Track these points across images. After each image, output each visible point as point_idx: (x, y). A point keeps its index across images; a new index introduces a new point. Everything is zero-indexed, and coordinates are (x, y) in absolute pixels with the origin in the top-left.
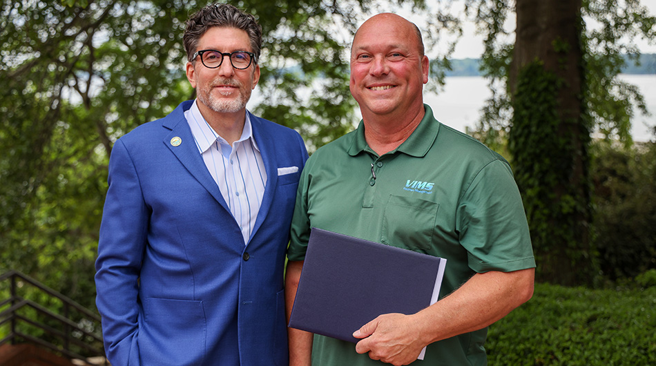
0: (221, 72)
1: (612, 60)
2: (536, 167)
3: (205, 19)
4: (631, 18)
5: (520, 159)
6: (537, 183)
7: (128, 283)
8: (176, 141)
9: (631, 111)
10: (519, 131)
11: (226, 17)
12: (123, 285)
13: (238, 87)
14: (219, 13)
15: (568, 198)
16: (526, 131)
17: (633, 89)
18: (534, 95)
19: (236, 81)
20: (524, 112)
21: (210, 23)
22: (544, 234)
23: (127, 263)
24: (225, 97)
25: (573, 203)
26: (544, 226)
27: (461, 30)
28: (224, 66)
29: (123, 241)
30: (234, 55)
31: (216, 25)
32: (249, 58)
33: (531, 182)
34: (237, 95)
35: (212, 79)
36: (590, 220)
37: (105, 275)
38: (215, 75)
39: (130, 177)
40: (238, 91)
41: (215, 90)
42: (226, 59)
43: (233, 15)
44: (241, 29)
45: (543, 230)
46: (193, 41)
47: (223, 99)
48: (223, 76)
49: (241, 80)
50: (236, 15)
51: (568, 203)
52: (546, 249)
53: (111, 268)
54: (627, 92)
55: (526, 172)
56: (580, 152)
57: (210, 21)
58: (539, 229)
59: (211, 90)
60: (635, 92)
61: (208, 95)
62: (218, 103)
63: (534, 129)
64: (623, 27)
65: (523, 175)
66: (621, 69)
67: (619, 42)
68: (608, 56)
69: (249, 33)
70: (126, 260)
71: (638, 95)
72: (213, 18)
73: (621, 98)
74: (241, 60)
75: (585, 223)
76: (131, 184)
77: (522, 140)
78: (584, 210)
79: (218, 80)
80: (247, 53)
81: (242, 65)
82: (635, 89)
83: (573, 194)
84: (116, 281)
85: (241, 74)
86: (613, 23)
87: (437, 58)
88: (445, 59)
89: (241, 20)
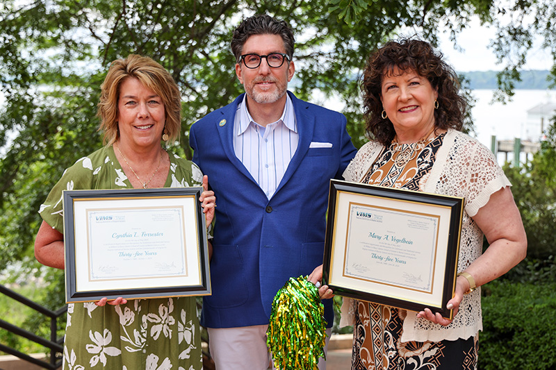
0: (260, 72)
3: (246, 29)
11: (262, 26)
13: (274, 82)
14: (256, 23)
19: (272, 78)
21: (250, 32)
24: (264, 91)
28: (262, 66)
30: (271, 56)
34: (274, 89)
35: (253, 78)
42: (264, 60)
43: (268, 24)
44: (275, 34)
46: (238, 46)
47: (263, 93)
48: (262, 74)
50: (271, 23)
57: (250, 30)
59: (254, 86)
61: (251, 90)
62: (259, 96)
69: (282, 37)
72: (252, 27)
79: (258, 78)
85: (276, 71)
87: (507, 69)
88: (514, 70)
89: (274, 27)
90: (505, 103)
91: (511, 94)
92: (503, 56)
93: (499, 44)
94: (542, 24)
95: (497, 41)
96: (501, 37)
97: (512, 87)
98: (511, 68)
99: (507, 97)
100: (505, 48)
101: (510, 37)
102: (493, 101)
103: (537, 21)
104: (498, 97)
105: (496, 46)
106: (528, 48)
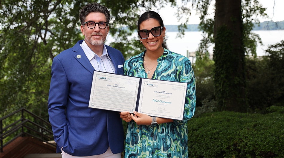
0: (95, 30)
1: (249, 25)
2: (225, 66)
3: (88, 9)
4: (256, 8)
5: (218, 63)
6: (225, 72)
7: (62, 113)
8: (79, 56)
9: (257, 44)
10: (218, 52)
11: (96, 9)
12: (60, 113)
13: (101, 36)
14: (94, 6)
15: (237, 78)
16: (220, 52)
17: (257, 36)
18: (223, 38)
19: (101, 34)
20: (219, 45)
21: (90, 11)
22: (228, 92)
23: (61, 105)
24: (96, 39)
25: (239, 80)
26: (228, 89)
27: (190, 13)
28: (96, 27)
29: (60, 97)
30: (100, 23)
31: (92, 11)
32: (106, 24)
33: (222, 72)
34: (101, 39)
35: (91, 32)
36: (245, 87)
37: (53, 110)
38: (93, 31)
39: (62, 71)
40: (101, 37)
41: (92, 37)
42: (97, 25)
45: (227, 91)
46: (83, 17)
48: (96, 31)
49: (102, 33)
50: (101, 7)
51: (237, 80)
52: (229, 98)
53: (55, 107)
54: (255, 37)
55: (220, 68)
56: (241, 60)
57: (90, 10)
58: (226, 90)
59: (91, 37)
60: (258, 37)
61: (90, 39)
62: (93, 42)
63: (223, 51)
64: (253, 12)
65: (219, 69)
66: (253, 28)
67: (252, 17)
68: (247, 23)
70: (61, 104)
71: (259, 38)
72: (91, 8)
73: (253, 39)
74: (103, 25)
75: (243, 88)
76: (62, 74)
77: (219, 55)
78: (243, 83)
79: (94, 33)
80: (105, 22)
81: (103, 27)
82: (258, 36)
83: (239, 77)
84: (57, 112)
85: (102, 31)
86: (249, 10)
87: (182, 24)
88: (185, 24)
89: (102, 9)
90: (181, 38)
91: (184, 34)
92: (180, 19)
93: (178, 14)
94: (195, 6)
95: (177, 13)
96: (179, 11)
97: (184, 31)
98: (183, 24)
99: (182, 35)
100: (180, 16)
101: (182, 11)
102: (177, 37)
103: (193, 5)
104: (178, 35)
105: (177, 15)
106: (190, 16)
